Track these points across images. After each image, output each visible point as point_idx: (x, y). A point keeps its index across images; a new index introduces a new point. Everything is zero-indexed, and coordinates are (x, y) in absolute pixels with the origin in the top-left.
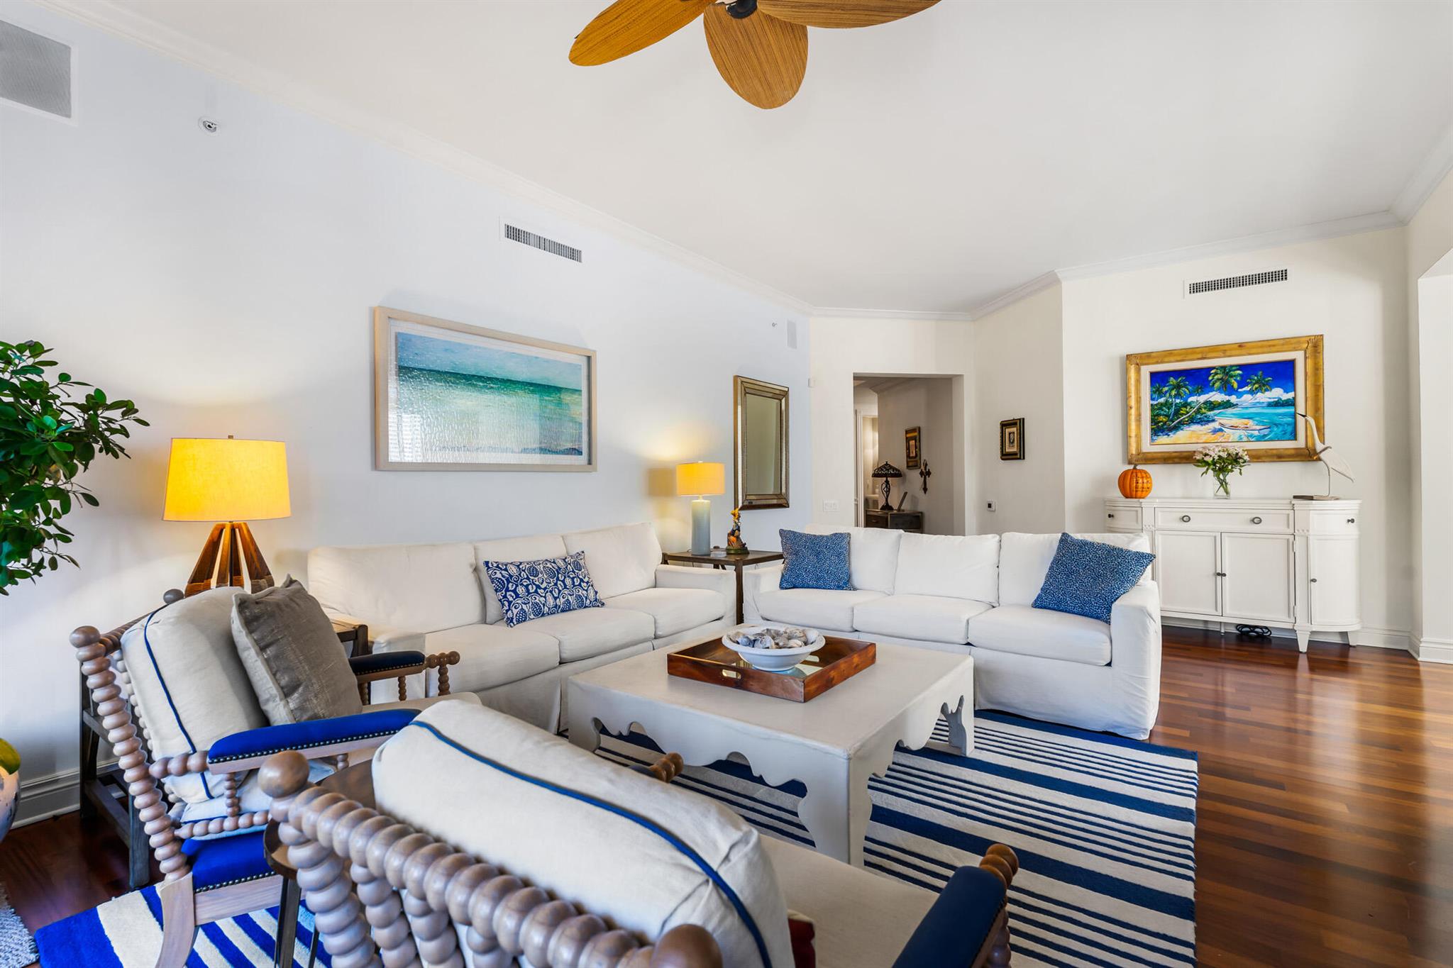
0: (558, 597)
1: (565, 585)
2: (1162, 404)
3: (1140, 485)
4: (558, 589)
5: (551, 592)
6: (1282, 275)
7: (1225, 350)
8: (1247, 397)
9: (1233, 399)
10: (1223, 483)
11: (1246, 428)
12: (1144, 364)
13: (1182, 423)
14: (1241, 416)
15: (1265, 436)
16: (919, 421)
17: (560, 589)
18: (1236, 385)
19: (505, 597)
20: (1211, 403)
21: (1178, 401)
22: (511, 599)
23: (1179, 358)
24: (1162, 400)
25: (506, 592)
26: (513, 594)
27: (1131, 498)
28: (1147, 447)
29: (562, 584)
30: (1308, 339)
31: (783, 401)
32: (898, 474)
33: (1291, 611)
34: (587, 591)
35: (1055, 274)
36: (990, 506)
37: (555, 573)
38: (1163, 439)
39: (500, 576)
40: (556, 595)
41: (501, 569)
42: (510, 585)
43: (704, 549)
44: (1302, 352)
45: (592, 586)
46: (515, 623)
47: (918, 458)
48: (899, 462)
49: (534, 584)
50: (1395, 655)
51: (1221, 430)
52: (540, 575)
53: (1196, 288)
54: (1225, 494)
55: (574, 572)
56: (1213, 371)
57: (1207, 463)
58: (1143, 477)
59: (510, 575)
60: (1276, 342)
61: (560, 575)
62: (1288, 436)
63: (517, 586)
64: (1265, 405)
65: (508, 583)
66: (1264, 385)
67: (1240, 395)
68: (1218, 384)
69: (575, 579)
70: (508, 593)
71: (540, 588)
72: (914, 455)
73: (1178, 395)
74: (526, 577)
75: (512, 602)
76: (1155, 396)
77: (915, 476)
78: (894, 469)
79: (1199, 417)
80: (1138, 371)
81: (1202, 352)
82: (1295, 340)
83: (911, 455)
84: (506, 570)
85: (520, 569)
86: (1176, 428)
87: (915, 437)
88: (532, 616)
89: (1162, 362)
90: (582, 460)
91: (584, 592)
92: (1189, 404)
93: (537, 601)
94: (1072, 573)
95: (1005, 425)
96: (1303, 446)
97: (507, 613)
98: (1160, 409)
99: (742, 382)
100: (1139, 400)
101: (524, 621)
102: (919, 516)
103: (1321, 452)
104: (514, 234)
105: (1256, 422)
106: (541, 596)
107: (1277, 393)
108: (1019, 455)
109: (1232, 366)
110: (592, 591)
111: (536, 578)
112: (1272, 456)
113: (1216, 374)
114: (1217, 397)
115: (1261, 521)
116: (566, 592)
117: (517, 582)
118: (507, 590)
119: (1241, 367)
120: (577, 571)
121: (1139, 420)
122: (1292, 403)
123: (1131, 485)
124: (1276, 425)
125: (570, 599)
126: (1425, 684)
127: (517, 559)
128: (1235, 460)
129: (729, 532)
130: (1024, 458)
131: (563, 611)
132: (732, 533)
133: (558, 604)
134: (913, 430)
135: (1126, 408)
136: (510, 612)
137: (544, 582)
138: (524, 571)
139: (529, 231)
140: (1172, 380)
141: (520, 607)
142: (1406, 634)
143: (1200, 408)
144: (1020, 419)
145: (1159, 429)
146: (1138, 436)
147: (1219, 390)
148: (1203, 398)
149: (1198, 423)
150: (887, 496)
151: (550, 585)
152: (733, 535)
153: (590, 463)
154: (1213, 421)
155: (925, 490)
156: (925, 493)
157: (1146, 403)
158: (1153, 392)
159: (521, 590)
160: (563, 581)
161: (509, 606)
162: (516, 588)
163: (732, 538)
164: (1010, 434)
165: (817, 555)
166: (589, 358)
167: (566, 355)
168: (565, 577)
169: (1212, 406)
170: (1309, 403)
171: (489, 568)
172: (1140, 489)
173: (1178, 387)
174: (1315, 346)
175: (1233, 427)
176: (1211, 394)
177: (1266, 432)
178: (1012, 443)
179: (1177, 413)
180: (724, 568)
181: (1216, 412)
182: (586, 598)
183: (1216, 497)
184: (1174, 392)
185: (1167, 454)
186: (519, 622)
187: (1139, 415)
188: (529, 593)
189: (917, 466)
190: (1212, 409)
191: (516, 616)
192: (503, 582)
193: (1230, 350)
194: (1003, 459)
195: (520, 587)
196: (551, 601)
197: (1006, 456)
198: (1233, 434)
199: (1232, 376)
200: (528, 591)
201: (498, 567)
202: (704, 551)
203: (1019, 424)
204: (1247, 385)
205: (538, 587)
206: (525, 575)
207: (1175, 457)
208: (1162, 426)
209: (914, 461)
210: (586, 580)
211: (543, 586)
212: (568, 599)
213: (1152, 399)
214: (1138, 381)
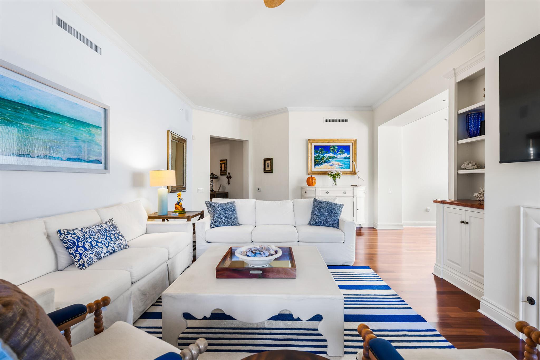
0: (108, 246)
1: (111, 239)
2: (317, 156)
3: (314, 182)
4: (108, 241)
5: (104, 244)
6: (346, 120)
7: (334, 141)
8: (339, 155)
9: (336, 156)
10: (335, 181)
11: (338, 165)
12: (313, 143)
13: (322, 162)
14: (338, 161)
15: (343, 167)
16: (227, 157)
17: (109, 241)
18: (336, 152)
19: (77, 251)
20: (330, 156)
21: (322, 155)
22: (81, 252)
23: (322, 142)
24: (317, 155)
25: (77, 248)
26: (82, 249)
27: (311, 186)
28: (314, 170)
29: (110, 239)
30: (353, 140)
31: (185, 144)
32: (217, 177)
33: (353, 219)
34: (121, 240)
35: (287, 109)
36: (258, 189)
37: (104, 232)
38: (317, 167)
39: (71, 238)
40: (107, 245)
41: (71, 234)
42: (80, 243)
43: (165, 212)
44: (352, 143)
45: (123, 237)
46: (87, 266)
47: (226, 171)
48: (217, 173)
49: (95, 240)
50: (370, 228)
51: (332, 165)
52: (97, 235)
53: (326, 120)
54: (335, 185)
55: (114, 231)
56: (331, 147)
57: (332, 175)
58: (314, 179)
59: (78, 237)
60: (346, 140)
61: (107, 233)
62: (348, 167)
63: (84, 243)
64: (343, 158)
65: (78, 242)
66: (343, 152)
67: (337, 155)
68: (332, 151)
69: (115, 234)
70: (79, 249)
71: (99, 242)
72: (224, 170)
73: (322, 153)
74: (88, 237)
75: (82, 253)
76: (316, 153)
77: (224, 179)
78: (215, 175)
79: (327, 161)
80: (311, 145)
81: (328, 141)
82: (350, 140)
83: (222, 170)
84: (74, 234)
85: (83, 232)
86: (321, 164)
87: (225, 163)
88: (96, 260)
89: (318, 143)
90: (102, 166)
91: (121, 241)
92: (324, 157)
93: (98, 250)
94: (321, 212)
95: (265, 160)
96: (352, 171)
97: (79, 261)
98: (317, 157)
99: (171, 133)
100: (311, 155)
101: (92, 264)
102: (226, 194)
103: (357, 173)
104: (62, 24)
105: (341, 163)
106: (100, 247)
107: (346, 155)
108: (271, 171)
109: (335, 146)
110: (124, 240)
111: (95, 237)
112: (344, 173)
113: (331, 148)
114: (332, 155)
115: (346, 193)
116: (112, 243)
117: (83, 240)
118: (78, 246)
119: (338, 146)
120: (115, 230)
121: (311, 161)
122: (349, 158)
123: (310, 182)
124: (345, 164)
125: (114, 246)
126: (378, 236)
127: (80, 226)
128: (339, 174)
129: (175, 204)
130: (273, 172)
131: (111, 254)
132: (178, 204)
133: (109, 250)
134: (224, 160)
135: (308, 157)
136: (82, 260)
137: (100, 239)
138: (86, 233)
139: (71, 26)
140: (320, 149)
141: (89, 256)
142: (373, 223)
143: (327, 158)
144: (272, 158)
145: (317, 164)
146: (311, 166)
147: (332, 153)
148: (328, 155)
149: (327, 163)
150: (212, 186)
151: (103, 240)
152: (178, 205)
153: (106, 168)
154: (331, 162)
155: (229, 183)
156: (229, 185)
157: (313, 155)
158: (315, 152)
159: (87, 245)
160: (110, 237)
161: (80, 256)
162: (84, 245)
163: (177, 206)
164: (267, 163)
165: (225, 211)
166: (105, 110)
167: (92, 105)
168: (110, 234)
169: (330, 157)
170: (353, 158)
171: (61, 234)
172: (313, 183)
173: (322, 151)
174: (355, 142)
175: (335, 164)
176: (330, 154)
177: (343, 166)
178: (268, 167)
179: (321, 159)
180: (168, 221)
181: (331, 159)
182: (122, 244)
183: (333, 186)
184: (321, 153)
185: (319, 172)
186: (89, 265)
187: (311, 159)
188: (93, 247)
189: (225, 174)
190: (330, 158)
191: (87, 262)
192: (74, 242)
193: (335, 141)
194: (264, 172)
195: (86, 243)
196: (105, 250)
197: (265, 171)
198: (336, 166)
199: (335, 149)
200: (92, 245)
201: (68, 232)
202: (165, 213)
203: (271, 160)
204: (339, 152)
205: (97, 242)
206: (87, 235)
207: (321, 173)
208: (317, 163)
209: (223, 172)
210: (120, 234)
211: (100, 241)
212: (113, 247)
213: (315, 154)
214: (311, 148)
